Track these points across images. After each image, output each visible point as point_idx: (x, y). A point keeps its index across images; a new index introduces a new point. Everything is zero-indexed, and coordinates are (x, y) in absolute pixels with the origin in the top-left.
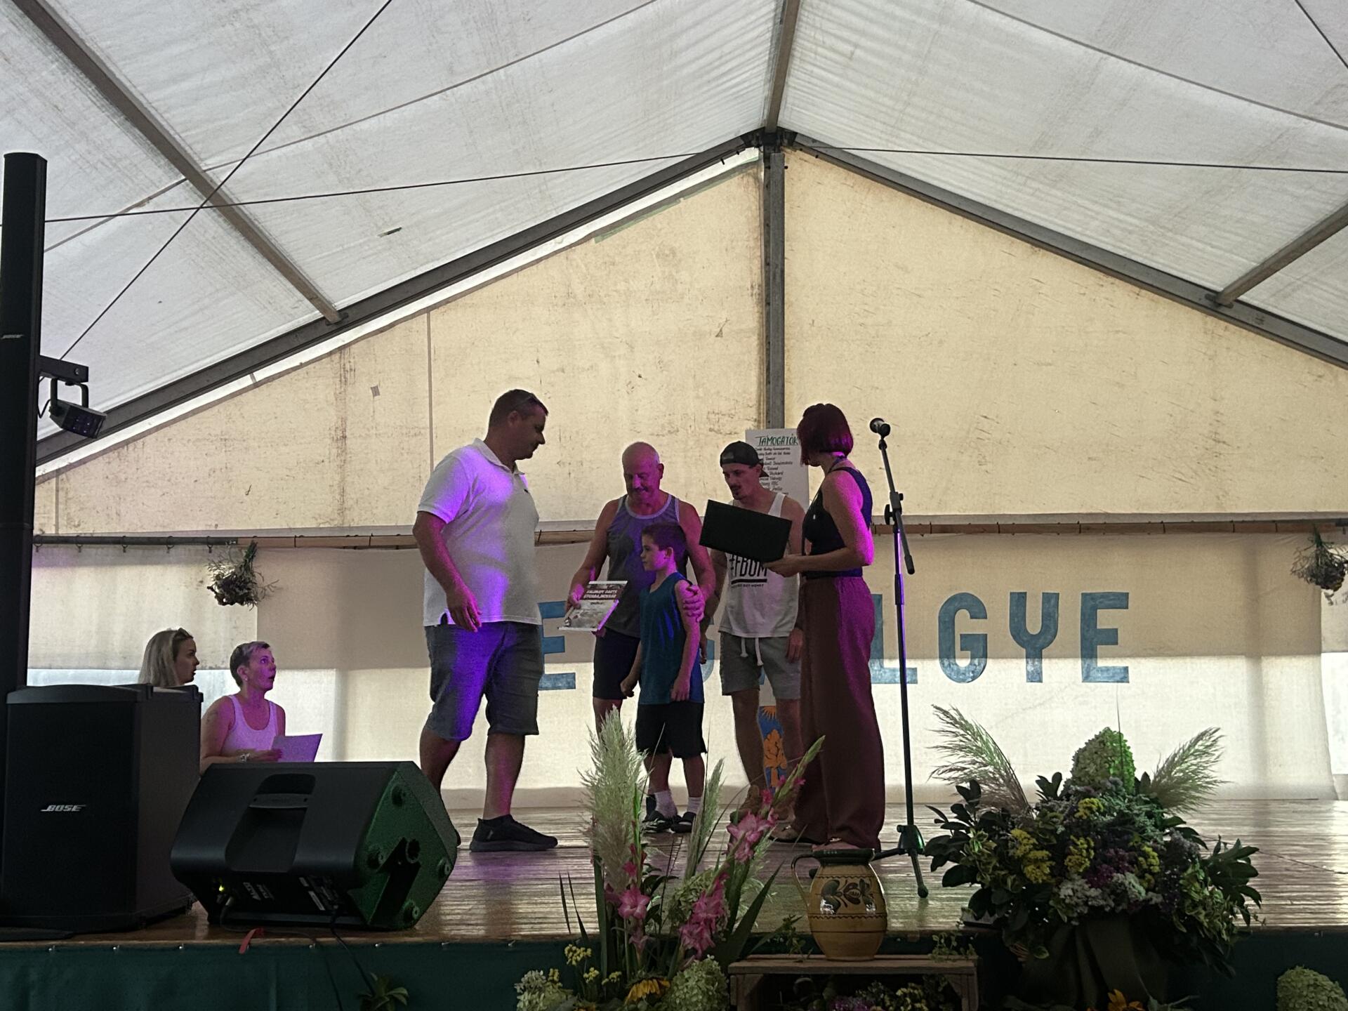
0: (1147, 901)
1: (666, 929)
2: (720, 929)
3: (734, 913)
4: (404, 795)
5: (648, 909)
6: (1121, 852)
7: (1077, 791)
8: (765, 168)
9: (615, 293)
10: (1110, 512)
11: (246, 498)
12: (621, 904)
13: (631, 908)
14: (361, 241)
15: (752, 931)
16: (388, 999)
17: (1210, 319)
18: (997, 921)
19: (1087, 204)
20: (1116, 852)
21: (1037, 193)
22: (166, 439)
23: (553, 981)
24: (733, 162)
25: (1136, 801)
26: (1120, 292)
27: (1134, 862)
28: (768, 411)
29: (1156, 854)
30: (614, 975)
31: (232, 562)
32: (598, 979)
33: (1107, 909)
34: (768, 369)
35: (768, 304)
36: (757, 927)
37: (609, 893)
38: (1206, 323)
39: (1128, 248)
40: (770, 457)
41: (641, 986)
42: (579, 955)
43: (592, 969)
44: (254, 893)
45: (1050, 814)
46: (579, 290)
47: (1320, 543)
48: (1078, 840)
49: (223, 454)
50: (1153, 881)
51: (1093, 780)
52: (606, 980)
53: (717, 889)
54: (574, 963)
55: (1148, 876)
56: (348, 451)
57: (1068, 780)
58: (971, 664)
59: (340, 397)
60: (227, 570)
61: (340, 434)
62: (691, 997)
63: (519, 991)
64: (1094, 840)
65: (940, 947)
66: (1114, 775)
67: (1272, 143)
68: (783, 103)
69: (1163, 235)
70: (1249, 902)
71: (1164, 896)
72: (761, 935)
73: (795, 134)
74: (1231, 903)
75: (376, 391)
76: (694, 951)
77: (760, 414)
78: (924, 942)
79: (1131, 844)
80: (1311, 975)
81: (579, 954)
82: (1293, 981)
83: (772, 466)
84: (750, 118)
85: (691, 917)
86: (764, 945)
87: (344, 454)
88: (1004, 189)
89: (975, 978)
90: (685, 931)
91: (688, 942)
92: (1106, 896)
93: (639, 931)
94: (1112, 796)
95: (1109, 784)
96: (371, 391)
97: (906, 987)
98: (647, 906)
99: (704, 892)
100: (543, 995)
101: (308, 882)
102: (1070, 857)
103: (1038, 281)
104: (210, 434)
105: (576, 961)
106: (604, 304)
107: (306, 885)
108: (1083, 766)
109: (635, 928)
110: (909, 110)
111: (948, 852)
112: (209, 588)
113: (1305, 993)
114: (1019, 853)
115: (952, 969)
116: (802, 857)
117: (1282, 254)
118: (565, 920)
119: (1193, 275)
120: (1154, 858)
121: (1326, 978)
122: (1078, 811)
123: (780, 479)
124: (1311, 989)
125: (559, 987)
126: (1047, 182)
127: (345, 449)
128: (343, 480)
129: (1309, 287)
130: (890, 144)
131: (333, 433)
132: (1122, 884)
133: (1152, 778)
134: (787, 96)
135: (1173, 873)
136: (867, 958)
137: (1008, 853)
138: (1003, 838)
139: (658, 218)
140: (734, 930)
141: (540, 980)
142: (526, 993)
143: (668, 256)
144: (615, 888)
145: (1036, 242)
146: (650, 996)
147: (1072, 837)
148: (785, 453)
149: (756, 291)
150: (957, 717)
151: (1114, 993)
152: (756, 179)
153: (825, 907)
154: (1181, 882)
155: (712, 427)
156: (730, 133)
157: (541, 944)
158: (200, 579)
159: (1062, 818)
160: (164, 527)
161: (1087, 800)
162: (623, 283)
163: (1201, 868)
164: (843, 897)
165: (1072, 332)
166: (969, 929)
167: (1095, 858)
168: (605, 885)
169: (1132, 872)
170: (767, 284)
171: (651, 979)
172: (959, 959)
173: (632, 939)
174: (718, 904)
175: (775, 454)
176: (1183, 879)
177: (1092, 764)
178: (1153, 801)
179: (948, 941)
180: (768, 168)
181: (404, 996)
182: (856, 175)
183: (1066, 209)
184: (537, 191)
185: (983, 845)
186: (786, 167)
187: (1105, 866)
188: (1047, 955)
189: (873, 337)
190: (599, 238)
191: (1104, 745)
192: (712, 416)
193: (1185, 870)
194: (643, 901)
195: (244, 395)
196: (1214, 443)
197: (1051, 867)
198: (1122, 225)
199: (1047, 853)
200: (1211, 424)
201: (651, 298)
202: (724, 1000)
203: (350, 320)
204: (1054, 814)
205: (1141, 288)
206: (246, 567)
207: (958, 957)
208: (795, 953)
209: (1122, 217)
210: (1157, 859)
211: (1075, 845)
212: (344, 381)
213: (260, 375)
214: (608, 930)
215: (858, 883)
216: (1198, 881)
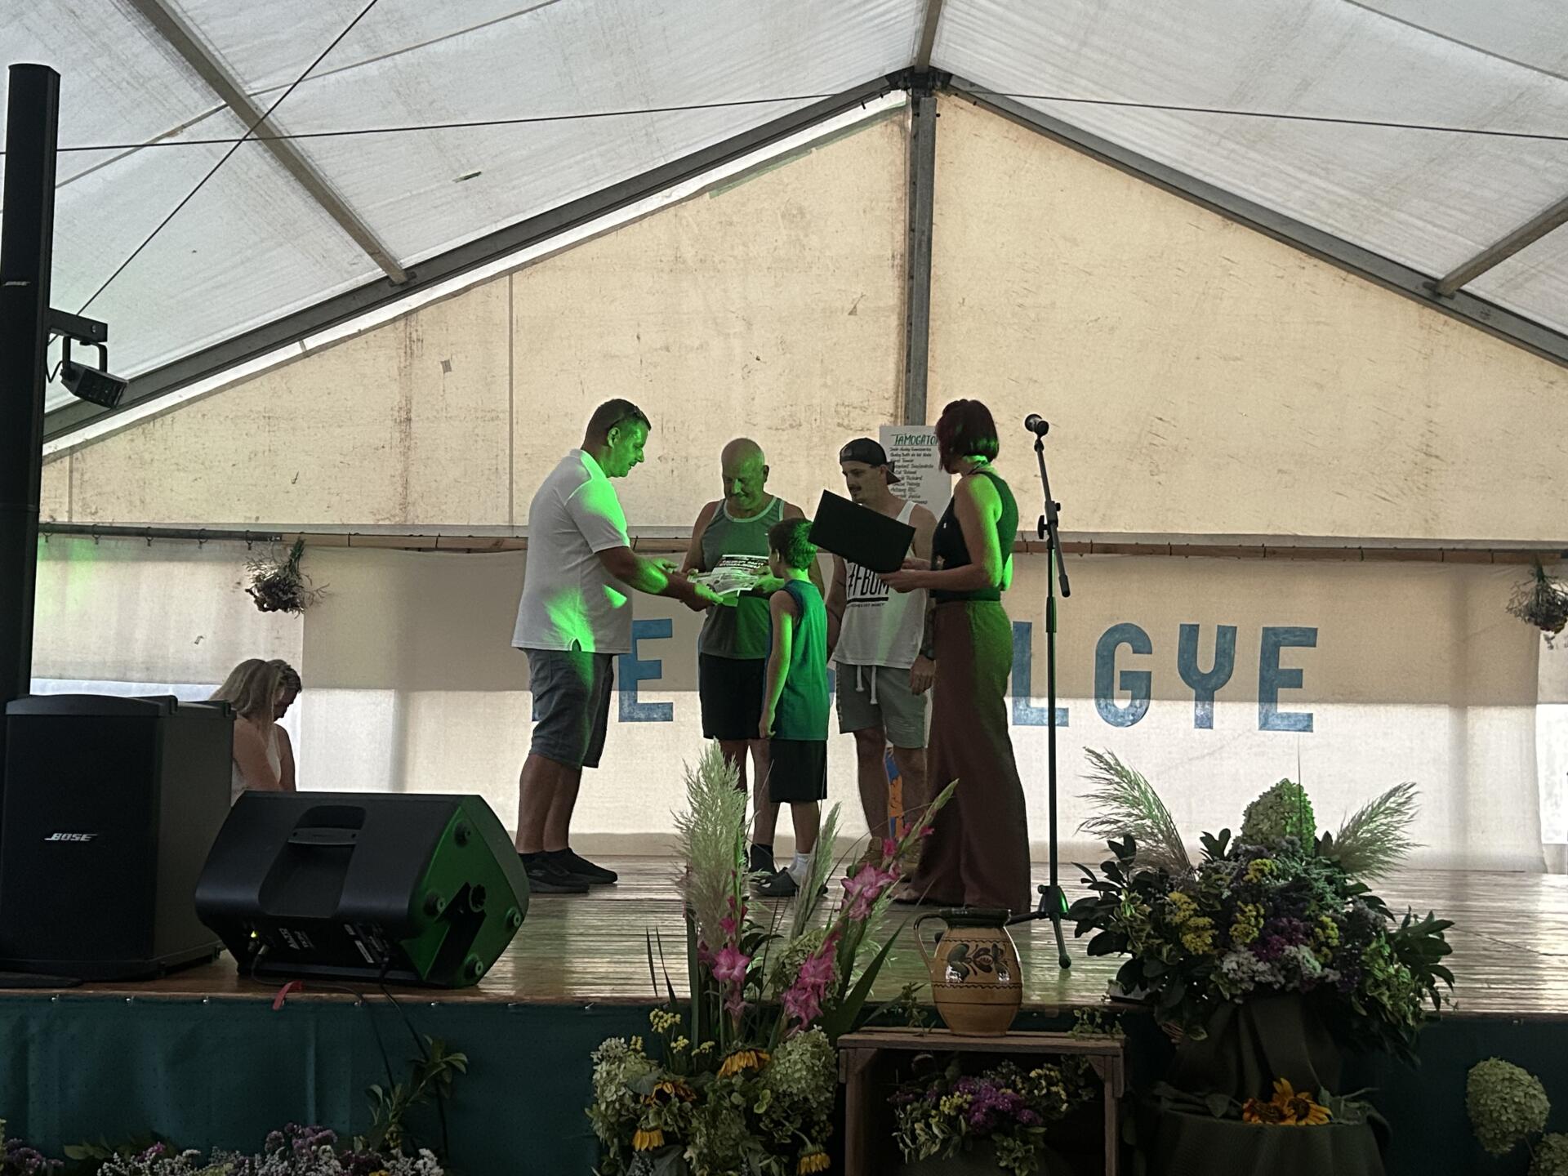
0: (1322, 978)
1: (768, 994)
2: (829, 996)
3: (846, 979)
4: (469, 833)
5: (748, 971)
6: (1295, 922)
7: (1247, 850)
8: (914, 115)
9: (732, 259)
10: (1300, 534)
11: (293, 487)
12: (715, 964)
13: (728, 969)
14: (433, 187)
15: (866, 1000)
16: (444, 1066)
17: (1427, 311)
18: (1148, 996)
19: (1290, 170)
20: (1290, 922)
21: (1232, 155)
22: (200, 416)
23: (635, 1050)
24: (875, 106)
25: (1316, 863)
26: (1324, 276)
27: (1310, 934)
28: (907, 404)
29: (1335, 925)
30: (706, 1045)
31: (275, 561)
32: (688, 1049)
33: (1276, 987)
34: (909, 355)
35: (911, 277)
36: (872, 995)
37: (703, 952)
38: (1421, 316)
39: (1336, 224)
40: (908, 458)
41: (737, 1056)
42: (666, 1021)
43: (681, 1038)
44: (292, 940)
45: (1215, 876)
46: (689, 253)
47: (1541, 577)
48: (1247, 906)
49: (266, 434)
50: (1330, 956)
51: (1267, 839)
52: (697, 1051)
53: (828, 949)
54: (660, 1030)
55: (1325, 950)
56: (413, 436)
57: (1237, 838)
58: (1131, 705)
59: (405, 372)
60: (269, 571)
61: (404, 415)
62: (794, 1073)
63: (595, 1060)
64: (1264, 906)
65: (1082, 1024)
66: (1291, 833)
67: (1510, 103)
68: (937, 38)
69: (1378, 211)
70: (1440, 983)
71: (1342, 974)
72: (876, 1005)
73: (950, 75)
74: (1420, 984)
75: (447, 366)
76: (799, 1020)
77: (897, 407)
78: (1064, 1018)
79: (1308, 913)
80: (1506, 1067)
81: (669, 1019)
82: (1486, 1074)
83: (910, 469)
84: (898, 55)
85: (797, 982)
86: (879, 1016)
87: (408, 439)
88: (1194, 149)
89: (1121, 1061)
90: (789, 998)
91: (792, 1010)
92: (1276, 971)
93: (737, 994)
94: (1287, 857)
95: (1284, 843)
96: (441, 366)
97: (1041, 1068)
98: (746, 967)
99: (813, 954)
100: (623, 1066)
101: (355, 931)
102: (1235, 926)
103: (1228, 260)
104: (251, 411)
105: (663, 1027)
106: (719, 271)
107: (352, 933)
108: (1255, 822)
109: (732, 993)
110: (1085, 50)
111: (1094, 917)
112: (247, 591)
113: (1499, 1088)
114: (1177, 919)
115: (1093, 1049)
116: (926, 917)
117: (1515, 237)
118: (651, 982)
119: (1408, 258)
120: (1332, 929)
121: (1524, 1072)
122: (1248, 874)
123: (918, 485)
124: (1507, 1083)
125: (642, 1057)
126: (1244, 142)
127: (410, 433)
128: (406, 469)
129: (1544, 277)
130: (1061, 92)
131: (396, 414)
132: (1295, 958)
133: (1334, 838)
134: (942, 28)
135: (1354, 947)
136: (998, 1034)
137: (1165, 919)
138: (1159, 901)
139: (785, 171)
140: (845, 998)
141: (620, 1049)
142: (604, 1063)
143: (796, 216)
144: (710, 946)
145: (1228, 214)
146: (747, 1070)
147: (1239, 903)
148: (925, 455)
149: (898, 261)
150: (1112, 763)
151: (1280, 1083)
152: (902, 127)
153: (951, 974)
154: (1363, 958)
155: (840, 421)
156: (871, 72)
157: (623, 1008)
158: (238, 580)
159: (1229, 881)
160: (196, 517)
161: (1259, 861)
162: (741, 248)
163: (1387, 942)
164: (972, 964)
165: (1266, 322)
166: (1116, 1004)
167: (1265, 927)
168: (699, 943)
169: (1306, 945)
170: (911, 253)
171: (749, 1051)
172: (1104, 1039)
173: (728, 1004)
174: (829, 968)
175: (913, 455)
176: (1365, 954)
177: (1266, 821)
178: (1334, 864)
179: (1092, 1018)
180: (916, 115)
181: (463, 1062)
182: (1021, 128)
183: (1264, 175)
184: (644, 132)
185: (1136, 909)
186: (938, 115)
187: (1276, 937)
188: (1204, 1036)
189: (1034, 321)
190: (715, 192)
191: (1281, 798)
192: (841, 409)
193: (1368, 944)
194: (741, 962)
195: (292, 365)
196: (1425, 457)
197: (1213, 937)
198: (1332, 197)
199: (1210, 920)
200: (1422, 436)
201: (773, 266)
202: (831, 1077)
203: (418, 281)
204: (1219, 876)
205: (1348, 272)
206: (292, 567)
207: (1101, 1036)
208: (915, 1026)
209: (1331, 187)
210: (1336, 931)
211: (1243, 912)
212: (410, 354)
213: (311, 342)
214: (700, 994)
215: (990, 948)
216: (1383, 957)
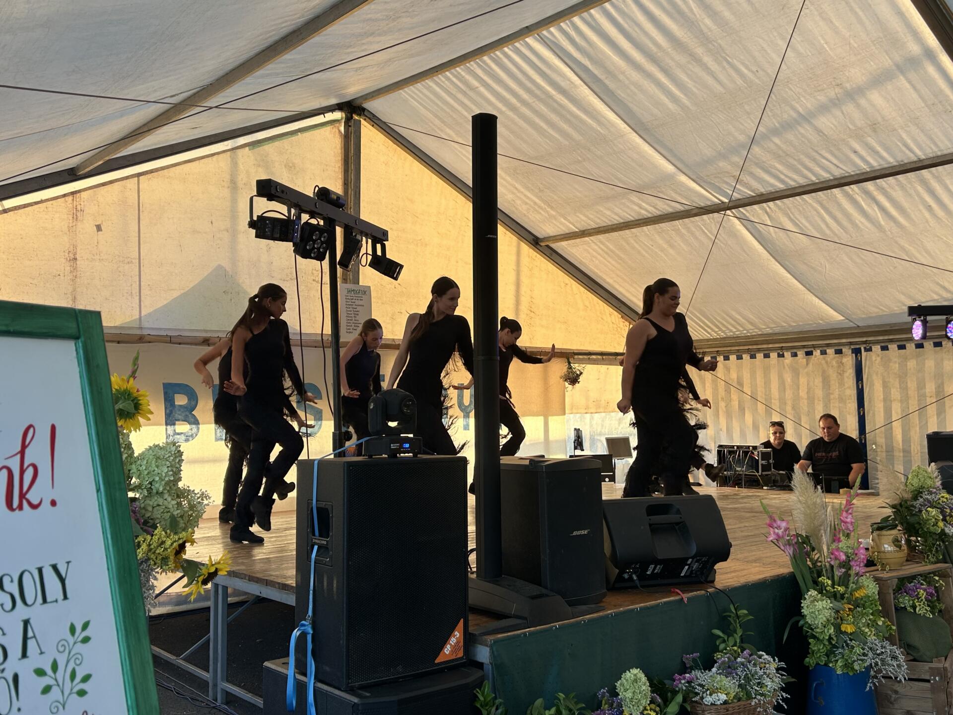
8: (346, 124)
24: (329, 117)
40: (353, 301)
47: (569, 363)
56: (79, 269)
59: (72, 229)
61: (72, 256)
73: (365, 109)
75: (99, 228)
83: (354, 306)
87: (75, 271)
96: (95, 228)
123: (358, 314)
127: (76, 267)
128: (74, 290)
131: (66, 254)
139: (285, 143)
143: (293, 168)
148: (360, 300)
152: (339, 130)
155: (314, 278)
175: (355, 299)
182: (390, 140)
190: (251, 147)
192: (314, 272)
196: (530, 312)
200: (529, 303)
212: (75, 218)
213: (9, 204)
